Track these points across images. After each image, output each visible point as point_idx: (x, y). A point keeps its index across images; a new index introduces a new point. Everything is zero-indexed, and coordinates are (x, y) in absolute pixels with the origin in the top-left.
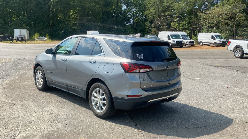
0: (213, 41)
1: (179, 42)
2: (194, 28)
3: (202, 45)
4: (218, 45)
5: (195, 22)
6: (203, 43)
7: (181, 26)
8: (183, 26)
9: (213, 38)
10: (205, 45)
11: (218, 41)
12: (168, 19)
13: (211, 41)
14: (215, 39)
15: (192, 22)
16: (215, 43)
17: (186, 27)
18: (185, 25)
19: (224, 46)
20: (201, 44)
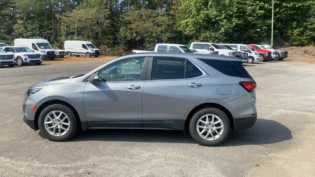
0: (85, 51)
1: (51, 53)
2: (48, 34)
3: (71, 55)
4: (91, 55)
5: (49, 26)
6: (72, 54)
7: (29, 31)
8: (32, 30)
9: (84, 46)
10: (74, 55)
11: (90, 50)
12: (7, 19)
13: (82, 51)
14: (87, 48)
15: (45, 26)
16: (88, 53)
17: (36, 32)
18: (35, 29)
19: (96, 56)
20: (69, 55)
